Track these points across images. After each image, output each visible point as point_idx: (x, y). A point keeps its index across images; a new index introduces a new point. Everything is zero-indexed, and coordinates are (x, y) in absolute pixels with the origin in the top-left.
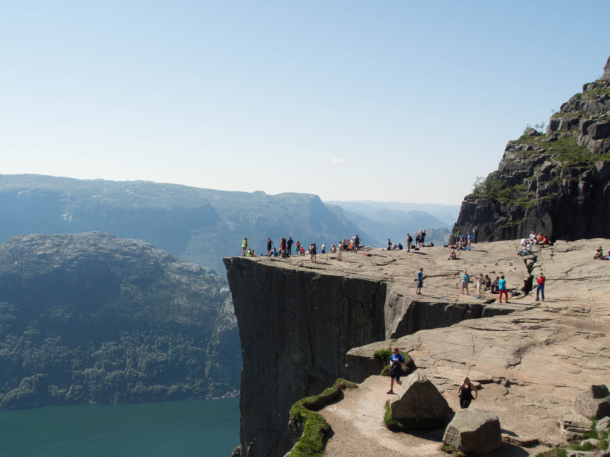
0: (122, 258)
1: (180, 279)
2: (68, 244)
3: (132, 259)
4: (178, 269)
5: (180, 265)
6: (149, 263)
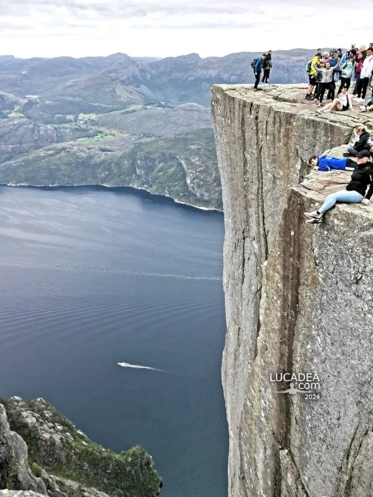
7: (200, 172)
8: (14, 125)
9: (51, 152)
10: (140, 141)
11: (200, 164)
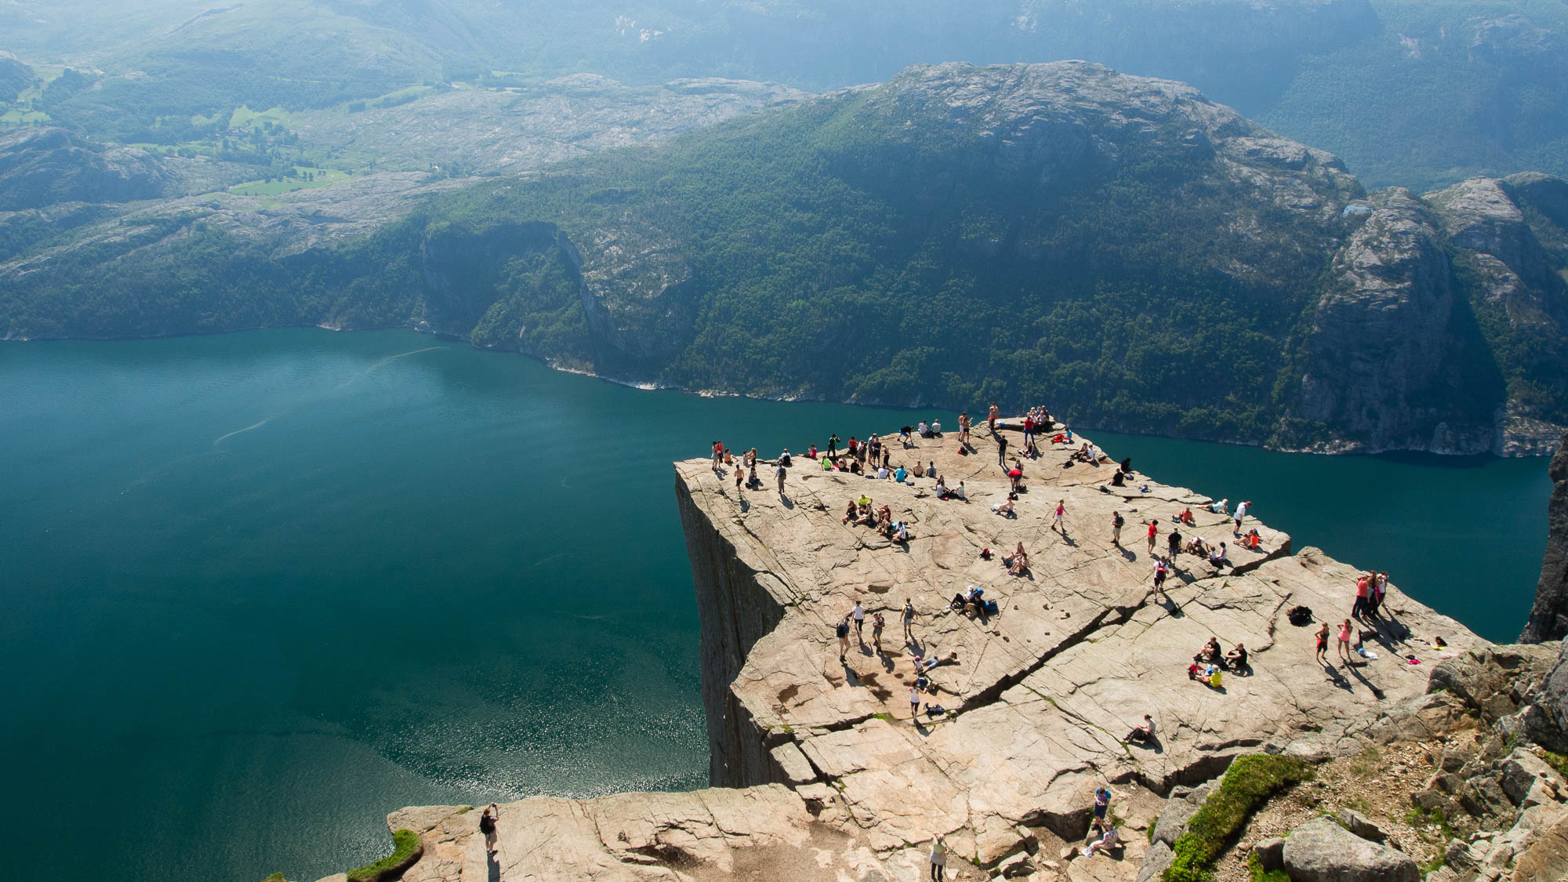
0: (1125, 121)
1: (1251, 177)
2: (1014, 86)
3: (1145, 125)
4: (1251, 153)
5: (1256, 144)
6: (1183, 136)
7: (624, 275)
8: (15, 148)
9: (143, 230)
10: (434, 187)
11: (620, 252)
